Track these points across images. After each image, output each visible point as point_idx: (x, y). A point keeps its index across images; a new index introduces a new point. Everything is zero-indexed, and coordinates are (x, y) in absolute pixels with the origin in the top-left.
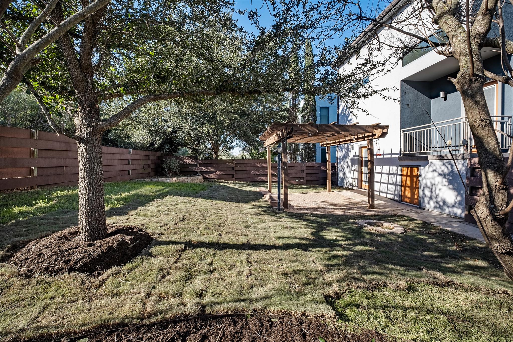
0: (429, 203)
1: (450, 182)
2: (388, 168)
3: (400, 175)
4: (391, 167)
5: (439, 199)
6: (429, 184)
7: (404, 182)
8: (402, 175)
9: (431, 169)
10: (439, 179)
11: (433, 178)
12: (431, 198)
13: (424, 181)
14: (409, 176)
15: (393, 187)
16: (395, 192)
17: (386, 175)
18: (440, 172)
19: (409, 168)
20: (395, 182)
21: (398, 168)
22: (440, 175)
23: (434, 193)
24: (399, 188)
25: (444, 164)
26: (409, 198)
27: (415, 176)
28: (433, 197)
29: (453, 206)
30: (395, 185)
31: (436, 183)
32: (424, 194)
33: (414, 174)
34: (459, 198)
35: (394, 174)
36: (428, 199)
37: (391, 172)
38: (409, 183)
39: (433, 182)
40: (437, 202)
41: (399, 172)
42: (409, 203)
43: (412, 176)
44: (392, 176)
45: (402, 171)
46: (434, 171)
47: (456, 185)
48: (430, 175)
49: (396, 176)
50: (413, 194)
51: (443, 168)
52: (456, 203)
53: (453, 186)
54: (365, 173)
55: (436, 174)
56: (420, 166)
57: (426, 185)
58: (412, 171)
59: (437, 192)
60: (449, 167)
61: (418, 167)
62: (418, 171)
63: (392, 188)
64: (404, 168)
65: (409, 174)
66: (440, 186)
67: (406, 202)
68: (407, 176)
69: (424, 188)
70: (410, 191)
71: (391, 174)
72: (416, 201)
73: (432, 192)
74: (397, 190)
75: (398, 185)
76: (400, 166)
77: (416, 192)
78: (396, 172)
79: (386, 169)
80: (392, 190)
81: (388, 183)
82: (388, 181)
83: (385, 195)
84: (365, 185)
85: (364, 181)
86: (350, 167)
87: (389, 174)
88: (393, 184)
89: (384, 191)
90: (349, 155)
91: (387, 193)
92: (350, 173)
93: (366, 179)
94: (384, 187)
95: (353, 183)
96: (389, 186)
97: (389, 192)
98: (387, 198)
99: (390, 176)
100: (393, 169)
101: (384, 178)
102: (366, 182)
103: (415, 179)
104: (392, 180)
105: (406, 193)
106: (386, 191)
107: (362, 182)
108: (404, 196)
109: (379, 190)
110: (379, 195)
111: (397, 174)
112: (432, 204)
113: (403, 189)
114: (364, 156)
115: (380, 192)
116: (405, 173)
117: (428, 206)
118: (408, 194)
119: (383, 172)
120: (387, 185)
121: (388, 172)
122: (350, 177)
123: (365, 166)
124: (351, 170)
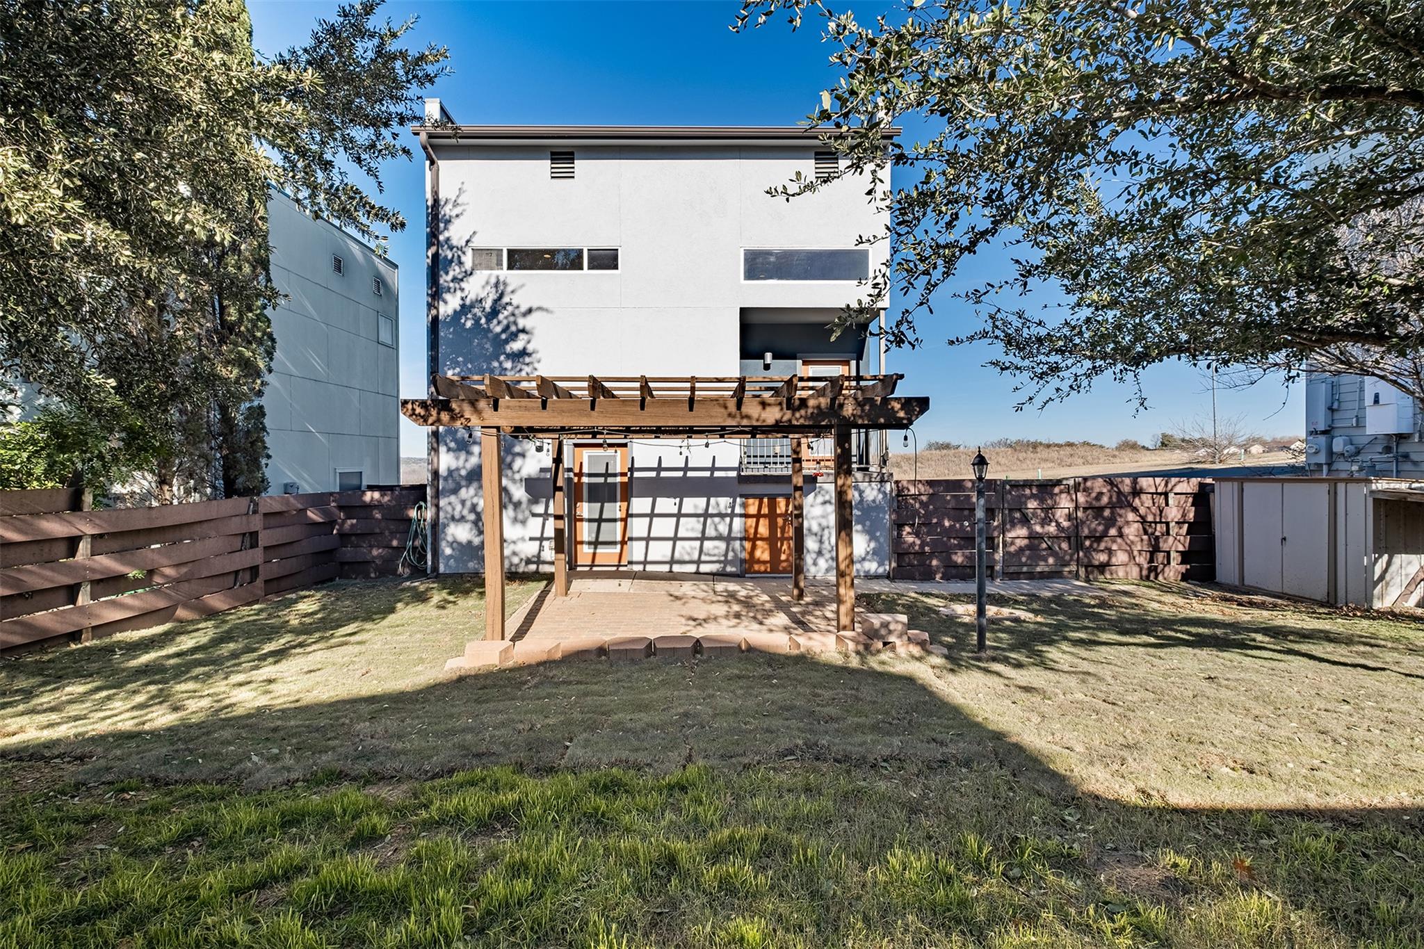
0: (815, 564)
1: (860, 521)
3: (741, 516)
4: (713, 500)
6: (815, 528)
7: (752, 531)
8: (745, 516)
9: (820, 499)
11: (824, 516)
12: (820, 553)
13: (806, 523)
14: (764, 516)
15: (722, 545)
16: (726, 555)
17: (694, 519)
19: (766, 500)
20: (726, 533)
21: (734, 501)
23: (827, 543)
24: (737, 544)
26: (765, 562)
27: (780, 515)
28: (824, 552)
29: (864, 559)
30: (728, 539)
31: (830, 524)
33: (778, 511)
34: (873, 545)
35: (722, 516)
36: (814, 556)
37: (711, 511)
38: (763, 530)
39: (824, 523)
41: (738, 510)
42: (765, 572)
43: (772, 516)
44: (717, 520)
45: (744, 506)
46: (826, 502)
47: (868, 523)
48: (817, 510)
49: (728, 520)
50: (775, 552)
52: (868, 553)
53: (864, 525)
54: (590, 520)
55: (829, 507)
57: (810, 529)
58: (773, 505)
60: (856, 493)
61: (789, 497)
63: (716, 547)
64: (751, 501)
65: (765, 510)
67: (759, 572)
68: (758, 516)
69: (805, 536)
70: (766, 546)
71: (713, 516)
72: (784, 564)
73: (821, 542)
74: (733, 550)
75: (735, 539)
76: (741, 496)
77: (786, 547)
78: (729, 511)
79: (694, 504)
80: (716, 551)
81: (703, 538)
82: (703, 531)
83: (691, 568)
84: (594, 554)
85: (590, 543)
86: (524, 506)
87: (706, 515)
88: (719, 538)
89: (687, 558)
90: (516, 466)
91: (699, 562)
92: (519, 526)
93: (594, 535)
94: (686, 549)
95: (539, 556)
96: (707, 544)
97: (704, 558)
98: (697, 573)
99: (709, 521)
100: (718, 504)
101: (689, 526)
102: (596, 543)
103: (780, 521)
104: (716, 529)
105: (758, 554)
106: (696, 557)
107: (579, 547)
108: (752, 559)
109: (668, 558)
110: (671, 571)
111: (732, 515)
112: (822, 563)
113: (748, 545)
114: (585, 470)
115: (672, 562)
116: (753, 510)
117: (813, 570)
118: (763, 553)
119: (683, 511)
120: (698, 543)
121: (700, 511)
122: (523, 539)
123: (590, 501)
124: (527, 513)
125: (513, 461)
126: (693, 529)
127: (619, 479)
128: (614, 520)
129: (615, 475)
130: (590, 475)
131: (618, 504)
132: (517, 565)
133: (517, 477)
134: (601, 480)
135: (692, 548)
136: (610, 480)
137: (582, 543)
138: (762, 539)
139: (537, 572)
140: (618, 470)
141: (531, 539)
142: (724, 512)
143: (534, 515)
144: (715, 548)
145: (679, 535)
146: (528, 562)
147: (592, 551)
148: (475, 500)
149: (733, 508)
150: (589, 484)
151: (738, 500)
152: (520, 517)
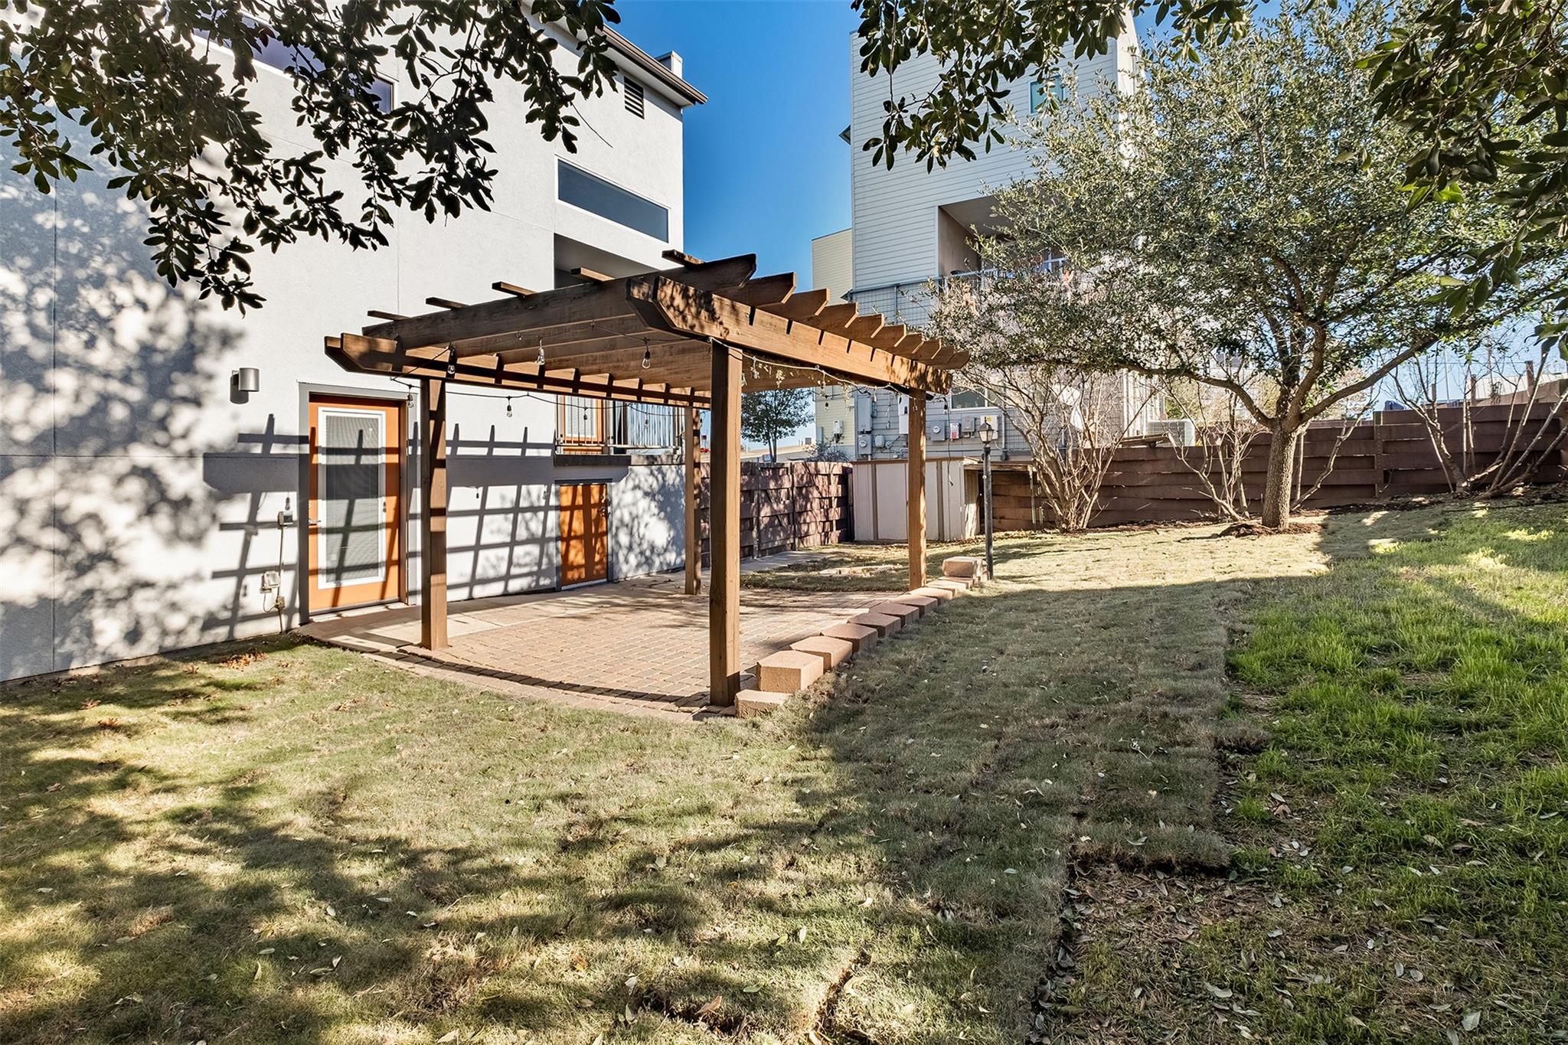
0: (627, 561)
1: (662, 507)
2: (510, 491)
3: (555, 509)
4: (524, 488)
5: (645, 546)
6: (627, 519)
7: (566, 528)
8: (560, 508)
9: (631, 484)
10: (644, 503)
11: (634, 504)
12: (630, 548)
13: (618, 514)
14: (579, 508)
15: (534, 549)
16: (539, 564)
17: (501, 517)
18: (646, 488)
19: (580, 488)
20: (539, 533)
21: (549, 490)
22: (646, 494)
23: (636, 534)
24: (551, 547)
25: (652, 473)
26: (579, 567)
27: (594, 506)
28: (634, 546)
29: (666, 550)
30: (541, 541)
31: (640, 512)
32: (618, 543)
33: (593, 501)
34: (673, 533)
35: (534, 509)
36: (625, 552)
37: (522, 504)
38: (578, 526)
39: (635, 513)
40: (642, 553)
41: (553, 501)
42: (580, 580)
43: (586, 507)
44: (528, 515)
45: (558, 494)
46: (636, 487)
47: (669, 511)
48: (628, 497)
49: (541, 514)
50: (589, 552)
51: (651, 479)
52: (668, 543)
53: (666, 513)
54: (329, 531)
55: (639, 494)
56: (610, 480)
57: (621, 521)
58: (587, 494)
59: (642, 530)
60: (660, 477)
61: (603, 483)
62: (601, 493)
63: (528, 555)
64: (563, 489)
65: (579, 501)
66: (646, 518)
67: (573, 581)
68: (572, 508)
69: (617, 528)
70: (580, 546)
71: (525, 510)
72: (599, 565)
73: (631, 534)
74: (547, 556)
75: (550, 539)
76: (557, 482)
77: (598, 545)
78: (543, 503)
79: (501, 495)
80: (527, 560)
81: (513, 543)
82: (513, 534)
83: (497, 588)
84: (337, 591)
85: (328, 571)
86: (197, 507)
87: (516, 510)
88: (531, 540)
89: (491, 574)
90: (177, 425)
91: (507, 577)
92: (185, 552)
93: (335, 557)
94: (492, 561)
95: (236, 605)
96: (519, 550)
97: (514, 571)
98: (506, 594)
99: (520, 516)
100: (529, 493)
101: (494, 527)
102: (338, 571)
103: (594, 512)
104: (528, 528)
105: (572, 556)
106: (503, 570)
107: (311, 579)
108: (566, 566)
109: (466, 579)
110: (471, 598)
111: (547, 508)
112: (633, 560)
113: (561, 546)
114: (322, 441)
115: (474, 582)
116: (566, 500)
117: (625, 568)
118: (577, 556)
119: (488, 506)
120: (506, 551)
121: (508, 505)
122: (197, 577)
123: (330, 496)
124: (205, 520)
125: (169, 414)
126: (499, 531)
127: (383, 459)
128: (375, 527)
129: (375, 452)
130: (330, 451)
131: (382, 500)
132: (180, 632)
133: (181, 446)
134: (350, 460)
135: (499, 559)
136: (366, 460)
137: (316, 572)
138: (576, 537)
139: (231, 640)
140: (382, 443)
141: (217, 575)
142: (536, 504)
143: (225, 527)
144: (526, 553)
145: (484, 541)
146: (210, 622)
147: (333, 585)
148: (60, 500)
149: (547, 498)
150: (330, 469)
151: (553, 488)
152: (188, 528)
